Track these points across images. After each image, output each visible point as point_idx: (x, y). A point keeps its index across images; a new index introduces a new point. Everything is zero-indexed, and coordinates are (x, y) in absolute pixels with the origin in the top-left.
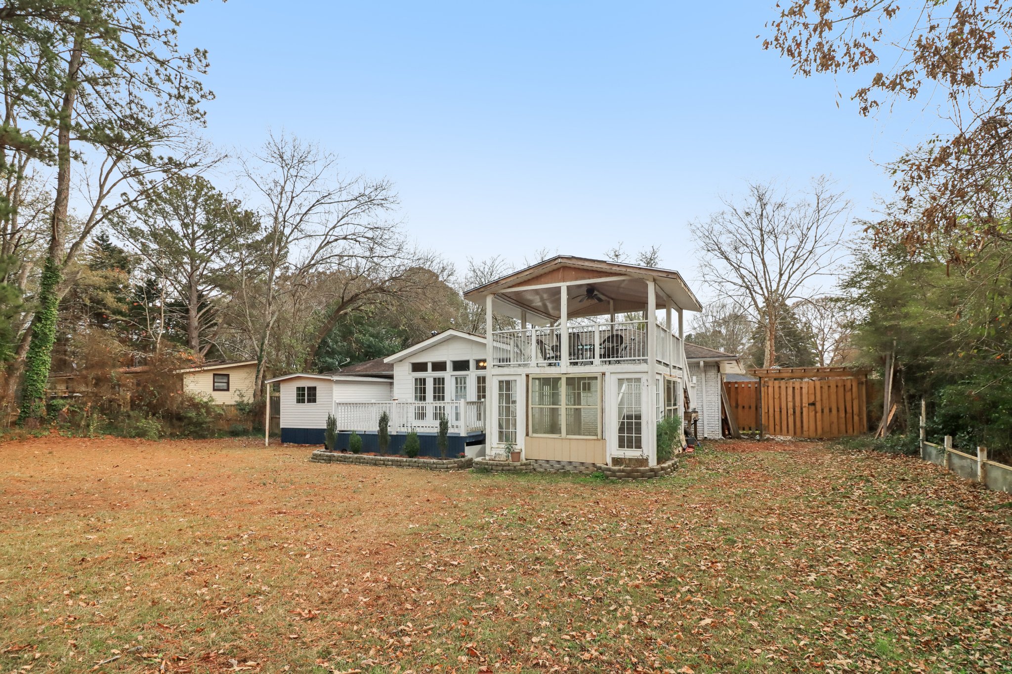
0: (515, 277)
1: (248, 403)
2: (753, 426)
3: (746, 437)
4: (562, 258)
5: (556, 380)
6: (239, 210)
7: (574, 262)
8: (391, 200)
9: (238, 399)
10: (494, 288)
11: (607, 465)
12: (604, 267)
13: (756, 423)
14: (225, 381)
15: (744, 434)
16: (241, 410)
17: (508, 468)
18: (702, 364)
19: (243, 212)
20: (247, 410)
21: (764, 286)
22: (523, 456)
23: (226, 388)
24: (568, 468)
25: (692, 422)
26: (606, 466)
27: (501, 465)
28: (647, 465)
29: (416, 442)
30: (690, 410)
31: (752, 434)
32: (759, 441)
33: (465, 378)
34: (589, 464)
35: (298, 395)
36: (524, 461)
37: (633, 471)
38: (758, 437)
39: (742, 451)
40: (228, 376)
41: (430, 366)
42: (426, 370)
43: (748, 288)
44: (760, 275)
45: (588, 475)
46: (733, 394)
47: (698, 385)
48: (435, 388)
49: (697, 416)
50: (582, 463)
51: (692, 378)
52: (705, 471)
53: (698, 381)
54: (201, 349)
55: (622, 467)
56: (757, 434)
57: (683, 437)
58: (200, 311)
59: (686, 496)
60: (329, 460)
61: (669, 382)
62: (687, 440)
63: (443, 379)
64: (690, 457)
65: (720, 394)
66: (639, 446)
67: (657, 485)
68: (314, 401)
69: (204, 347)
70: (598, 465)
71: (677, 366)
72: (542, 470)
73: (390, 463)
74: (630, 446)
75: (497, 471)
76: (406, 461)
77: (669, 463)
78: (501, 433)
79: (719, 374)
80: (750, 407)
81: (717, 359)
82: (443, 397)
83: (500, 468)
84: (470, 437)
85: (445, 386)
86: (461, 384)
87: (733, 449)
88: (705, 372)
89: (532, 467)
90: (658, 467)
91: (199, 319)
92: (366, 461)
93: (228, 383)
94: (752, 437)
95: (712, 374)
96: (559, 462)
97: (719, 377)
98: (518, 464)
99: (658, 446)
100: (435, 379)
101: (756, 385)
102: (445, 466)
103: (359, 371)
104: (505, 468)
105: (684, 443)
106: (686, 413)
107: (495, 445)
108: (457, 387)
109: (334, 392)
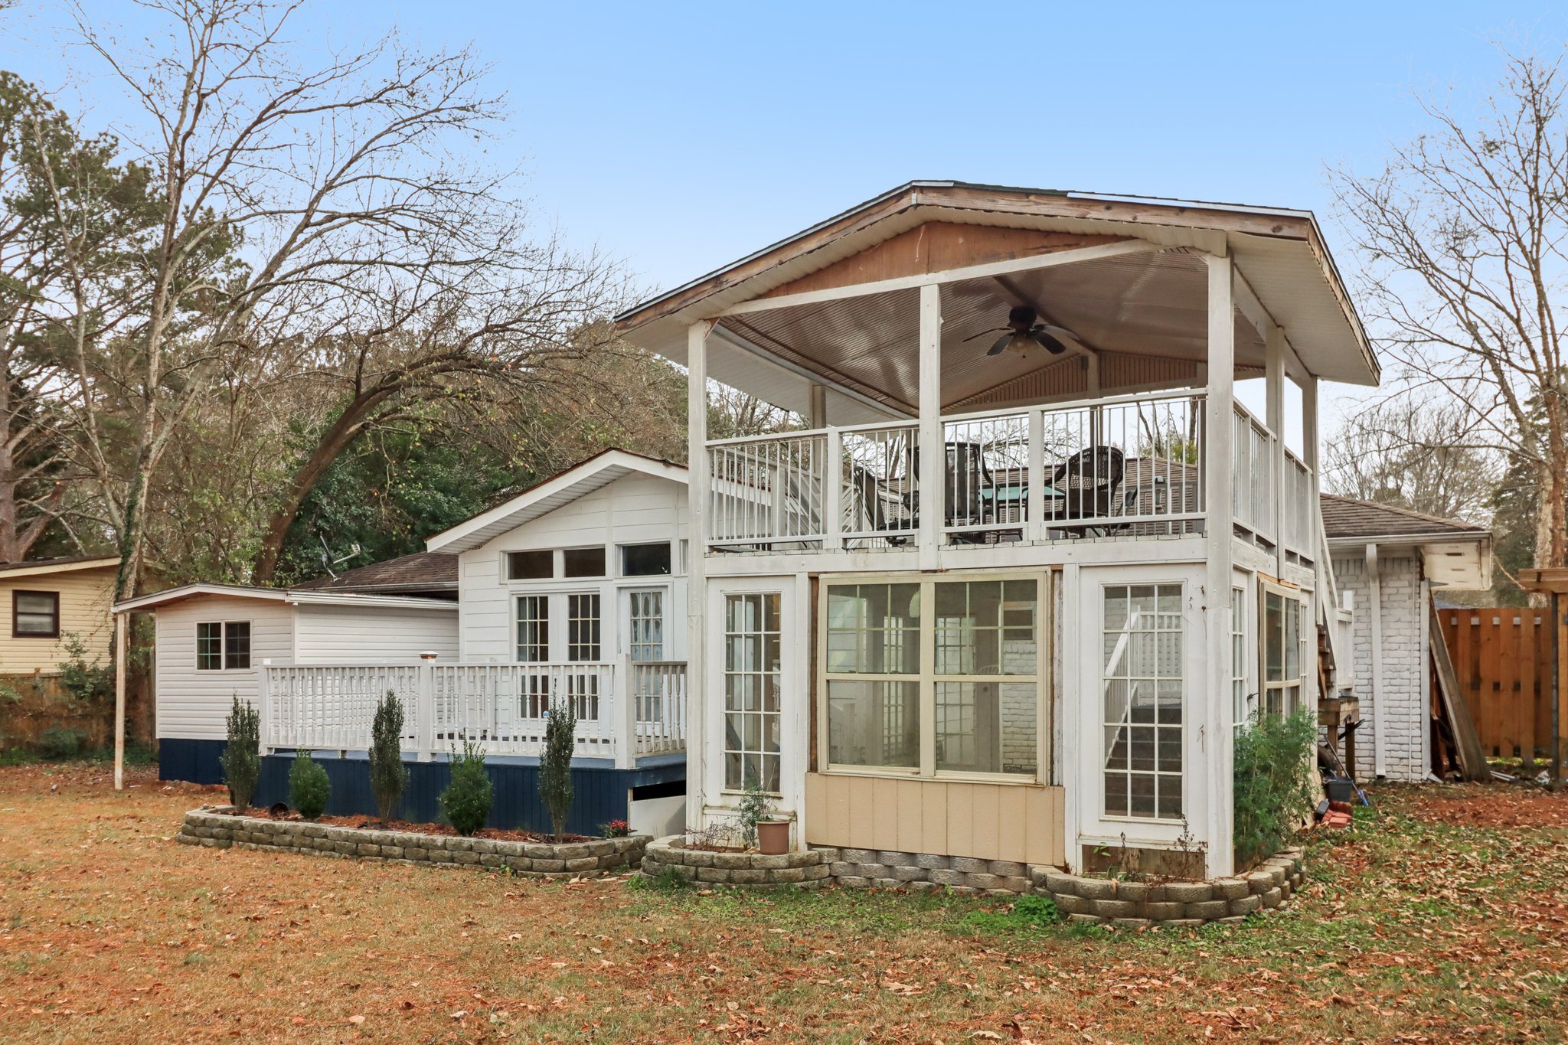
0: (773, 261)
1: (95, 670)
2: (1527, 741)
3: (1508, 777)
4: (922, 189)
5: (905, 592)
6: (112, 163)
7: (961, 199)
8: (486, 108)
9: (66, 658)
10: (711, 301)
11: (1066, 869)
12: (1063, 214)
13: (1537, 734)
14: (48, 610)
15: (1497, 767)
16: (74, 687)
17: (746, 873)
18: (1371, 552)
19: (125, 170)
20: (89, 688)
21: (1538, 346)
22: (798, 835)
23: (49, 630)
24: (942, 876)
25: (1341, 730)
26: (1062, 876)
27: (725, 864)
28: (1201, 875)
29: (479, 784)
30: (1335, 694)
31: (1523, 766)
32: (1549, 788)
33: (658, 596)
34: (1007, 864)
35: (202, 646)
36: (803, 852)
37: (1150, 895)
38: (1544, 777)
39: (1507, 824)
40: (55, 596)
41: (559, 562)
42: (548, 573)
43: (1488, 354)
44: (1529, 318)
45: (1002, 901)
46: (1464, 646)
47: (1358, 620)
48: (573, 626)
49: (1356, 711)
50: (987, 863)
51: (1340, 596)
52: (1395, 894)
53: (1357, 607)
54: (20, 530)
55: (1114, 882)
56: (1540, 768)
57: (1315, 778)
58: (18, 430)
59: (1347, 1005)
60: (228, 837)
61: (1274, 599)
62: (1326, 787)
63: (596, 598)
64: (1339, 841)
65: (1425, 645)
66: (1173, 807)
67: (1233, 947)
68: (245, 662)
69: (27, 526)
70: (1037, 870)
71: (1300, 552)
72: (856, 880)
73: (397, 850)
74: (1143, 807)
75: (712, 883)
76: (444, 846)
77: (1275, 867)
78: (733, 761)
79: (1424, 585)
80: (1517, 687)
81: (1420, 538)
82: (596, 650)
83: (722, 874)
84: (646, 771)
85: (602, 619)
86: (646, 612)
87: (1476, 815)
88: (1381, 577)
89: (826, 871)
90: (1239, 881)
91: (15, 451)
92: (328, 843)
93: (55, 616)
94: (1525, 775)
95: (1402, 584)
96: (911, 856)
97: (1425, 594)
98: (781, 860)
99: (1239, 809)
100: (573, 599)
101: (1538, 620)
102: (559, 862)
103: (383, 580)
104: (737, 874)
105: (1319, 798)
106: (1322, 700)
107: (714, 798)
108: (635, 623)
109: (298, 637)
